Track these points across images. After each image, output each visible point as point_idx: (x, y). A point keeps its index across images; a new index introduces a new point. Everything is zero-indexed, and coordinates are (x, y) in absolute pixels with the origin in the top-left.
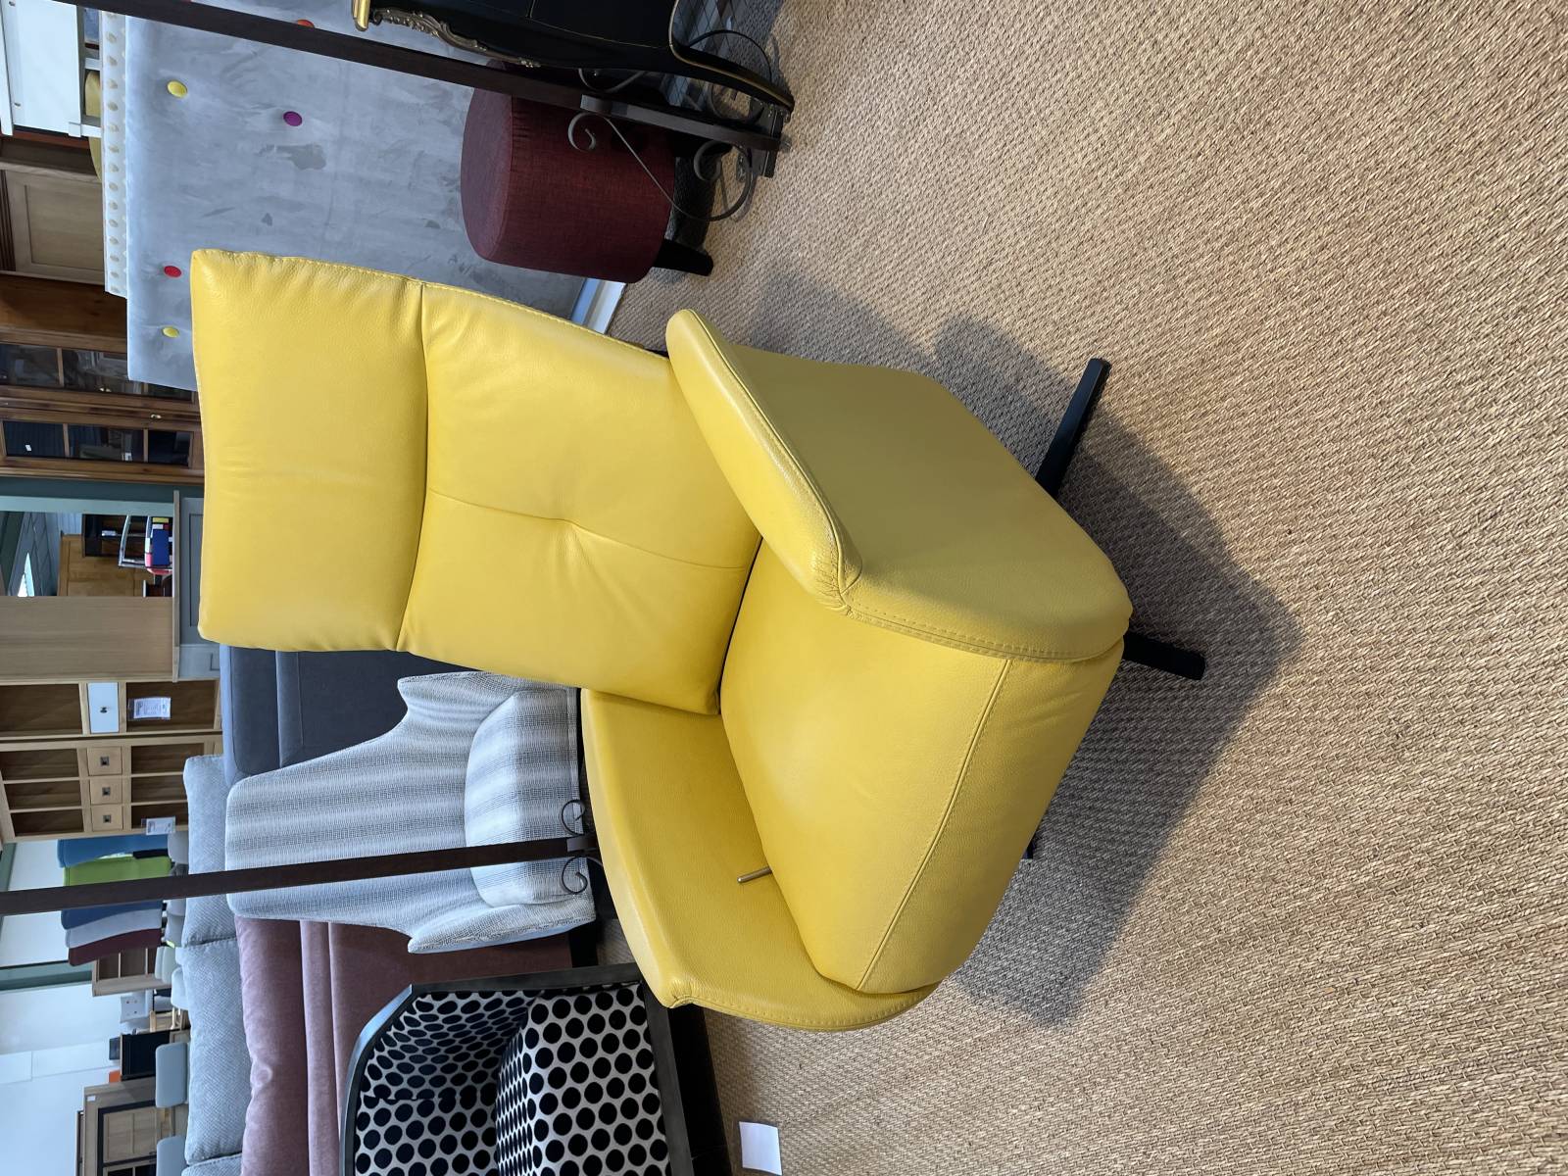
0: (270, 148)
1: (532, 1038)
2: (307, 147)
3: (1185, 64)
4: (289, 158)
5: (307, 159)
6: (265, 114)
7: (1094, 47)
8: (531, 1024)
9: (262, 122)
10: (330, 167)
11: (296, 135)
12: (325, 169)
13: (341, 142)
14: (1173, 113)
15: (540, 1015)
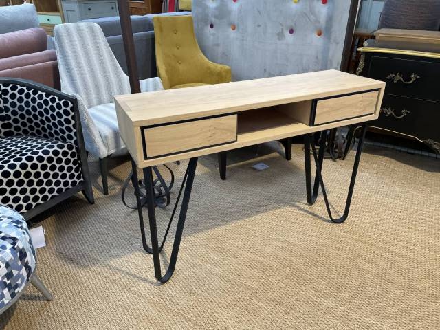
0: (282, 25)
1: (61, 147)
2: (284, 36)
4: (280, 31)
5: (280, 35)
6: (293, 24)
8: (66, 145)
9: (290, 23)
10: (279, 42)
11: (287, 33)
12: (278, 40)
13: (288, 45)
15: (70, 147)
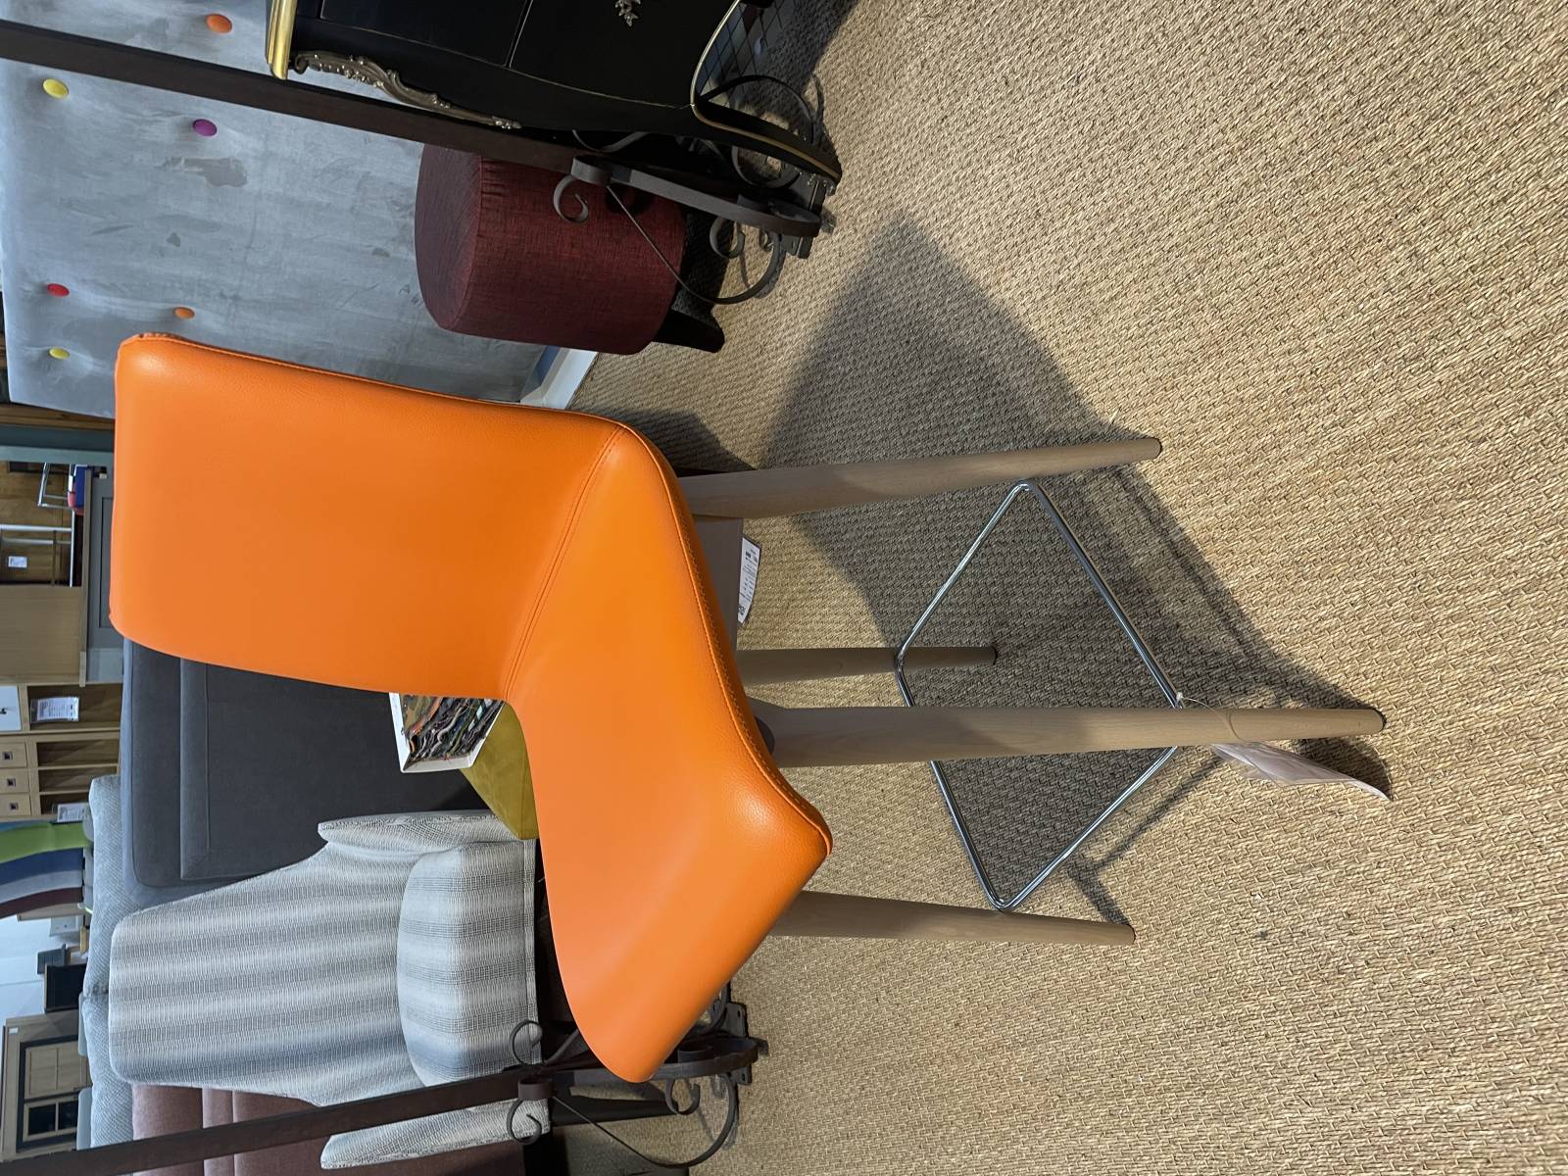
0: (175, 161)
2: (225, 161)
3: (1466, 301)
4: (200, 174)
5: (223, 175)
6: (170, 120)
7: (1308, 229)
9: (165, 131)
10: (252, 185)
11: (209, 147)
12: (245, 187)
13: (266, 157)
14: (1440, 364)
